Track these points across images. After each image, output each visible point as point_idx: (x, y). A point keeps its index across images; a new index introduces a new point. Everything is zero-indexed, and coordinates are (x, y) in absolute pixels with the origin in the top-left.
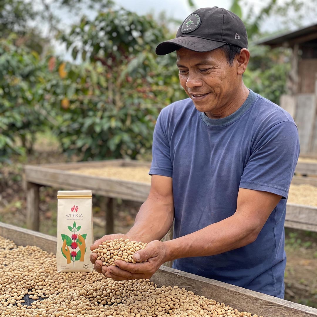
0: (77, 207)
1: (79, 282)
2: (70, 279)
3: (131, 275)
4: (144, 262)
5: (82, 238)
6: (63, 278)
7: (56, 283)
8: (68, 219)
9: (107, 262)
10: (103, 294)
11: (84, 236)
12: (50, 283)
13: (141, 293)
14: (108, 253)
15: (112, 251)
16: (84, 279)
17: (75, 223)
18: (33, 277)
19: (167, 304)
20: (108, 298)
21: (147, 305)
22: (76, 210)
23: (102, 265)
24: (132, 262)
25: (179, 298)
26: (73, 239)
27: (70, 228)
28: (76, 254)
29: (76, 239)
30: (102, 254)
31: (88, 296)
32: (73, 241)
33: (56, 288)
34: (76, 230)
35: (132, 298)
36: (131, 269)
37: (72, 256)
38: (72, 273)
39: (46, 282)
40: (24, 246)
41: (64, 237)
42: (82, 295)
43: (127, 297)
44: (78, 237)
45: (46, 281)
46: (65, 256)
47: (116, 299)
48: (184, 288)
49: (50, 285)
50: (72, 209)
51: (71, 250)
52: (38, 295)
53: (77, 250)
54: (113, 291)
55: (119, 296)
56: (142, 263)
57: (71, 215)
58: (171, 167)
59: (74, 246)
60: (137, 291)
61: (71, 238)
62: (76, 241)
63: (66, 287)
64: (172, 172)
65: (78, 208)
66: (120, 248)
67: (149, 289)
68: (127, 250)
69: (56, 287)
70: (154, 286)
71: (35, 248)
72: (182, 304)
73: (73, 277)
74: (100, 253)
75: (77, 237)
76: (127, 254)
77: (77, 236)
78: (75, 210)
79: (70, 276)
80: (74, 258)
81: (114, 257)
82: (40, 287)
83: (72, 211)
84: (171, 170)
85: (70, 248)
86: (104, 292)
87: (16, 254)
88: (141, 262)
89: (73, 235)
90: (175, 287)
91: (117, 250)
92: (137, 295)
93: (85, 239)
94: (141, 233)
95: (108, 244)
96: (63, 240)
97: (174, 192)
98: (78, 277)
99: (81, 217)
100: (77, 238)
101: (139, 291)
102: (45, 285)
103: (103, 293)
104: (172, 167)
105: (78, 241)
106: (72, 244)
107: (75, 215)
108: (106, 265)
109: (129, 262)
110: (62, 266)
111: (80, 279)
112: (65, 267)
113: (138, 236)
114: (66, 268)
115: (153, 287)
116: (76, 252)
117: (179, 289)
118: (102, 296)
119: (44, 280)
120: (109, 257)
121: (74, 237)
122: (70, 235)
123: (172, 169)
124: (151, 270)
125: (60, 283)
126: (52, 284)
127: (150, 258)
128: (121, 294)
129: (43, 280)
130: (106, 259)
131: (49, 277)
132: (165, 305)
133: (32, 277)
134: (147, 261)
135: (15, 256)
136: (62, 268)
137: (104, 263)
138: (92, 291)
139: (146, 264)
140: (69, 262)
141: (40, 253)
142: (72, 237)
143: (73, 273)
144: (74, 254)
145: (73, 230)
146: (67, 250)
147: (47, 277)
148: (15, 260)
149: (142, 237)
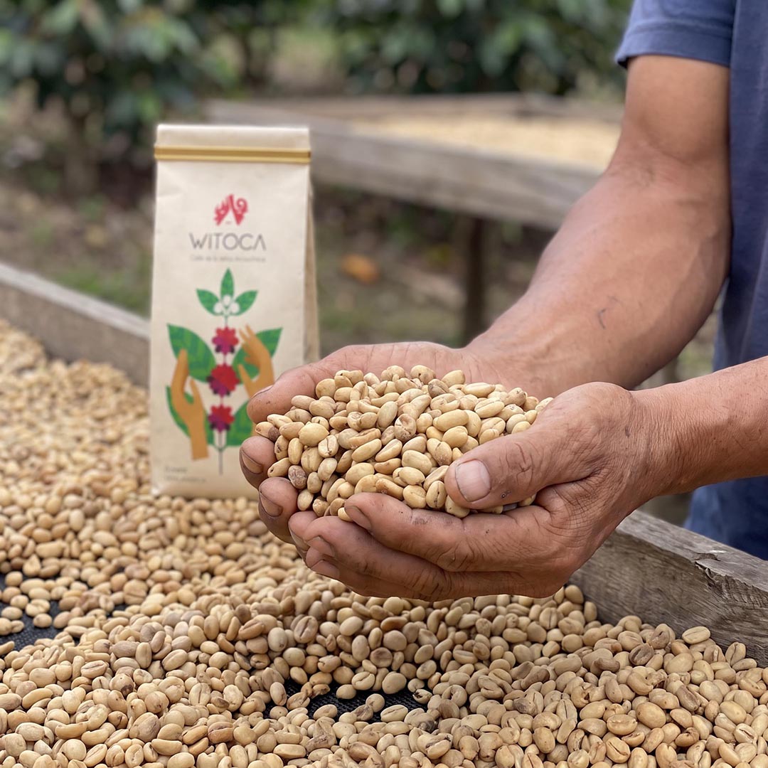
0: (241, 203)
1: (234, 548)
2: (195, 531)
3: (439, 579)
4: (519, 506)
5: (260, 349)
6: (163, 525)
7: (128, 547)
8: (199, 258)
9: (317, 495)
10: (319, 637)
11: (270, 339)
12: (96, 547)
13: (511, 645)
14: (329, 444)
15: (349, 436)
16: (257, 536)
17: (228, 275)
18: (29, 514)
19: (640, 746)
20: (342, 664)
21: (525, 738)
22: (239, 218)
23: (289, 507)
24: (442, 510)
25: (712, 708)
26: (218, 350)
27: (207, 300)
28: (232, 419)
29: (232, 351)
30: (294, 445)
31: (245, 641)
32: (219, 359)
33: (119, 578)
34: (235, 307)
35: (461, 674)
36: (439, 549)
37: (213, 426)
38: (211, 500)
39: (80, 542)
40: (68, 362)
41: (179, 337)
42: (215, 640)
43: (438, 661)
44: (241, 341)
45: (82, 535)
46: (183, 426)
47: (383, 671)
48: (742, 648)
49: (98, 557)
50: (218, 212)
51: (210, 400)
52: (24, 610)
53: (236, 400)
54: (369, 623)
55: (399, 656)
56: (503, 513)
57: (214, 238)
58: (721, 15)
59: (223, 381)
60: (492, 635)
61: (212, 347)
62: (229, 359)
63: (160, 574)
64: (730, 40)
65: (244, 209)
66: (393, 423)
67: (557, 627)
68: (431, 431)
69: (120, 569)
70: (583, 611)
71: (105, 373)
72: (727, 750)
73: (210, 523)
74: (288, 439)
75: (236, 341)
76: (425, 460)
77: (238, 335)
78: (230, 216)
79: (197, 516)
80: (220, 437)
81: (357, 468)
82: (52, 565)
83: (220, 217)
84: (724, 30)
85: (204, 389)
86: (327, 626)
87: (25, 394)
88: (500, 509)
89: (219, 331)
90: (689, 635)
91: (377, 431)
92: (490, 660)
93: (272, 352)
94: (547, 339)
95: (343, 391)
96: (176, 350)
97: (733, 140)
98: (235, 526)
99: (259, 252)
100: (238, 348)
101: (501, 635)
102: (72, 558)
103: (319, 632)
104: (733, 12)
105: (238, 360)
106: (214, 371)
107: (231, 242)
108: (310, 508)
109: (427, 508)
110: (167, 469)
111: (242, 534)
112: (181, 475)
113: (523, 355)
114: (184, 479)
115: (576, 617)
116: (229, 410)
117: (711, 644)
118: (314, 649)
119: (76, 533)
120: (330, 465)
121: (225, 340)
122: (206, 327)
123: (731, 26)
124: (555, 554)
125: (146, 551)
126: (110, 551)
127: (553, 486)
128: (408, 643)
129: (71, 529)
130: (313, 477)
131: (102, 516)
132: (632, 748)
133: (24, 510)
134: (536, 503)
135: (20, 403)
136: (169, 478)
137: (305, 499)
138: (269, 617)
139: (529, 524)
140: (199, 453)
141: (123, 396)
142: (215, 340)
143: (217, 504)
144: (220, 419)
145: (218, 308)
146: (193, 400)
147: (91, 515)
148: (16, 417)
149: (547, 361)
